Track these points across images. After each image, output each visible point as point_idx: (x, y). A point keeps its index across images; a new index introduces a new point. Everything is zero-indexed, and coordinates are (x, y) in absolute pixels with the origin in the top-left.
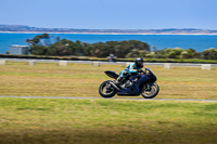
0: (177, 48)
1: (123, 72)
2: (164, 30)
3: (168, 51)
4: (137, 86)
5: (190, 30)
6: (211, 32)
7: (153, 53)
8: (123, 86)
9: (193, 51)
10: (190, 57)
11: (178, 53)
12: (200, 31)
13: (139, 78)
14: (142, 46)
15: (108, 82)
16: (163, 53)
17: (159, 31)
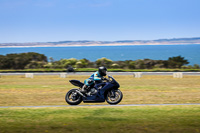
0: (72, 59)
1: (88, 80)
2: (61, 43)
3: (64, 62)
4: (102, 93)
5: (84, 42)
6: (103, 43)
7: (50, 64)
8: (89, 94)
9: (87, 61)
10: (84, 66)
11: (74, 63)
12: (93, 42)
13: (103, 85)
14: (39, 57)
15: (74, 91)
16: (60, 63)
17: (55, 43)
